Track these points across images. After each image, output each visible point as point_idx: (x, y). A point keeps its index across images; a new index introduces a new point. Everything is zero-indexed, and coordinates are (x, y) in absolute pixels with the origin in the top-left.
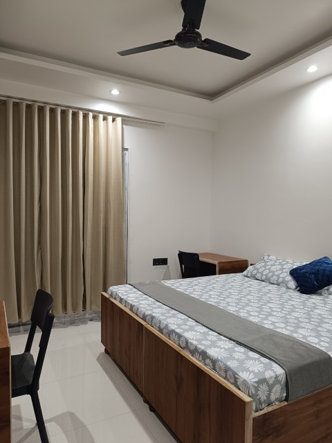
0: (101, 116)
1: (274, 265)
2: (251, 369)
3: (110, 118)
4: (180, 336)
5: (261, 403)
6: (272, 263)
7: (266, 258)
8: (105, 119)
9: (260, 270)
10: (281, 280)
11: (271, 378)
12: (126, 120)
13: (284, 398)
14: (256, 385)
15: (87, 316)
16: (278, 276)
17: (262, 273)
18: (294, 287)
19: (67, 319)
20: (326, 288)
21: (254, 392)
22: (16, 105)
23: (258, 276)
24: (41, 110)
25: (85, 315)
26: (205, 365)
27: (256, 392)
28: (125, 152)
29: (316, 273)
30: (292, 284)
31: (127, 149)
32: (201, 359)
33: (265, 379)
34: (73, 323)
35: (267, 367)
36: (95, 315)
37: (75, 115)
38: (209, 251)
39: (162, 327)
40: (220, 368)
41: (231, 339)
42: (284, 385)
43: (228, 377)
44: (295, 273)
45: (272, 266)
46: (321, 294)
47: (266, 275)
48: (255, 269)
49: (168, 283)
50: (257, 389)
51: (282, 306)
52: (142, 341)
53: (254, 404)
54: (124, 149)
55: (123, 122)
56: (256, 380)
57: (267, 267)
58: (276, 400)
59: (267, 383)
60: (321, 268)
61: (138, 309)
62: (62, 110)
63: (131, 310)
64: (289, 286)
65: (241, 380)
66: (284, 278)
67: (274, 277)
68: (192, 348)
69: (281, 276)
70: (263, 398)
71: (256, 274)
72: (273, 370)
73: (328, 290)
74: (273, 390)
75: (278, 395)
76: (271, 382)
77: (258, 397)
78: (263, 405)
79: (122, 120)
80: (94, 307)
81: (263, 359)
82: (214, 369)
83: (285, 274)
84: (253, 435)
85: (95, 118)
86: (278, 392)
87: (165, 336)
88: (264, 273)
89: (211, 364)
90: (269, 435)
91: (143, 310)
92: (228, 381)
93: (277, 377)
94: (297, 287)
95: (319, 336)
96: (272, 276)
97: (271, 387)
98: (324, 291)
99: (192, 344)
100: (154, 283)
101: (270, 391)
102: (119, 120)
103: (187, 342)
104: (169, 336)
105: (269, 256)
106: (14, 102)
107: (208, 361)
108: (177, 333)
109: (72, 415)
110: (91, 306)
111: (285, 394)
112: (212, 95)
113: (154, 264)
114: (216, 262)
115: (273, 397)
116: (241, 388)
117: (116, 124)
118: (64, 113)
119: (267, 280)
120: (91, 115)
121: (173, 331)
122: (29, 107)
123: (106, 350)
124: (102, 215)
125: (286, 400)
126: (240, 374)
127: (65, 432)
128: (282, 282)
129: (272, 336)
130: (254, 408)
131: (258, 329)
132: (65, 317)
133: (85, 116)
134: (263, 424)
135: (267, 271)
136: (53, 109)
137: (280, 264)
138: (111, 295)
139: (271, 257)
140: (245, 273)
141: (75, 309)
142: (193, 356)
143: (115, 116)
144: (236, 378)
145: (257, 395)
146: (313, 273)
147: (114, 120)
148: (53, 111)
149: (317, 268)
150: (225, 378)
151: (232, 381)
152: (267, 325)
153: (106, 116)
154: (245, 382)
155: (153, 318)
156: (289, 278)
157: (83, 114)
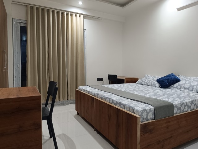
0: (74, 14)
1: (150, 78)
2: (140, 106)
3: (78, 15)
4: (110, 99)
5: (144, 119)
6: (149, 77)
7: (146, 76)
8: (76, 16)
9: (144, 81)
10: (152, 84)
11: (148, 109)
12: (85, 17)
13: (153, 118)
14: (142, 111)
15: (69, 102)
16: (152, 82)
17: (144, 82)
18: (158, 86)
19: (60, 103)
20: (172, 86)
21: (141, 114)
22: (37, 9)
23: (143, 83)
24: (48, 11)
25: (68, 101)
26: (121, 107)
27: (142, 114)
28: (85, 31)
29: (168, 80)
30: (158, 85)
31: (85, 30)
32: (119, 105)
33: (146, 110)
34: (63, 104)
35: (146, 106)
36: (72, 102)
37: (63, 14)
38: (121, 76)
39: (102, 97)
40: (127, 108)
41: (131, 99)
42: (153, 113)
43: (130, 110)
44: (159, 81)
45: (149, 78)
46: (170, 88)
47: (146, 82)
48: (142, 80)
49: (104, 86)
50: (142, 113)
51: (153, 91)
52: (94, 105)
53: (141, 119)
54: (84, 30)
55: (84, 17)
56: (142, 109)
57: (147, 79)
58: (150, 119)
59: (146, 111)
60: (170, 77)
61: (92, 92)
62: (57, 11)
63: (89, 93)
64: (156, 86)
65: (136, 110)
66: (154, 83)
67: (150, 83)
68: (115, 102)
69: (153, 82)
70: (145, 117)
71: (142, 82)
72: (149, 107)
73: (173, 86)
74: (149, 114)
75: (151, 117)
76: (148, 111)
77: (143, 116)
78: (145, 120)
79: (83, 16)
80: (72, 98)
81: (145, 104)
82: (125, 108)
83: (155, 81)
84: (141, 131)
85: (71, 15)
86: (151, 116)
87: (104, 100)
88: (145, 82)
89: (123, 107)
90: (147, 133)
91: (94, 92)
92: (130, 112)
93: (150, 109)
94: (160, 86)
95: (168, 99)
96: (149, 83)
97: (148, 113)
98: (171, 87)
99: (115, 101)
100: (98, 85)
101: (148, 115)
102: (82, 16)
103: (113, 100)
104: (105, 100)
105: (147, 75)
106: (36, 8)
107: (122, 106)
108: (108, 98)
109: (64, 135)
110: (70, 98)
111: (154, 117)
112: (123, 5)
113: (98, 80)
114: (124, 78)
115: (149, 117)
116: (135, 113)
117: (81, 18)
118: (58, 13)
119: (147, 85)
120: (70, 14)
121: (107, 97)
122: (43, 10)
123: (78, 113)
124: (75, 58)
125: (154, 119)
126: (135, 108)
127: (62, 140)
128: (153, 85)
129: (149, 99)
130: (141, 120)
131: (142, 97)
132: (59, 102)
133: (67, 14)
134: (145, 127)
135: (147, 81)
136: (53, 11)
137: (152, 78)
138: (80, 90)
139: (148, 76)
140: (137, 82)
141: (63, 99)
142: (115, 105)
143: (80, 14)
144: (133, 110)
145: (142, 116)
146: (167, 80)
147: (79, 16)
148: (53, 12)
149: (168, 77)
150: (129, 111)
151: (132, 111)
152: (147, 96)
153: (76, 14)
154: (137, 110)
155: (98, 94)
156: (156, 83)
157: (66, 13)
